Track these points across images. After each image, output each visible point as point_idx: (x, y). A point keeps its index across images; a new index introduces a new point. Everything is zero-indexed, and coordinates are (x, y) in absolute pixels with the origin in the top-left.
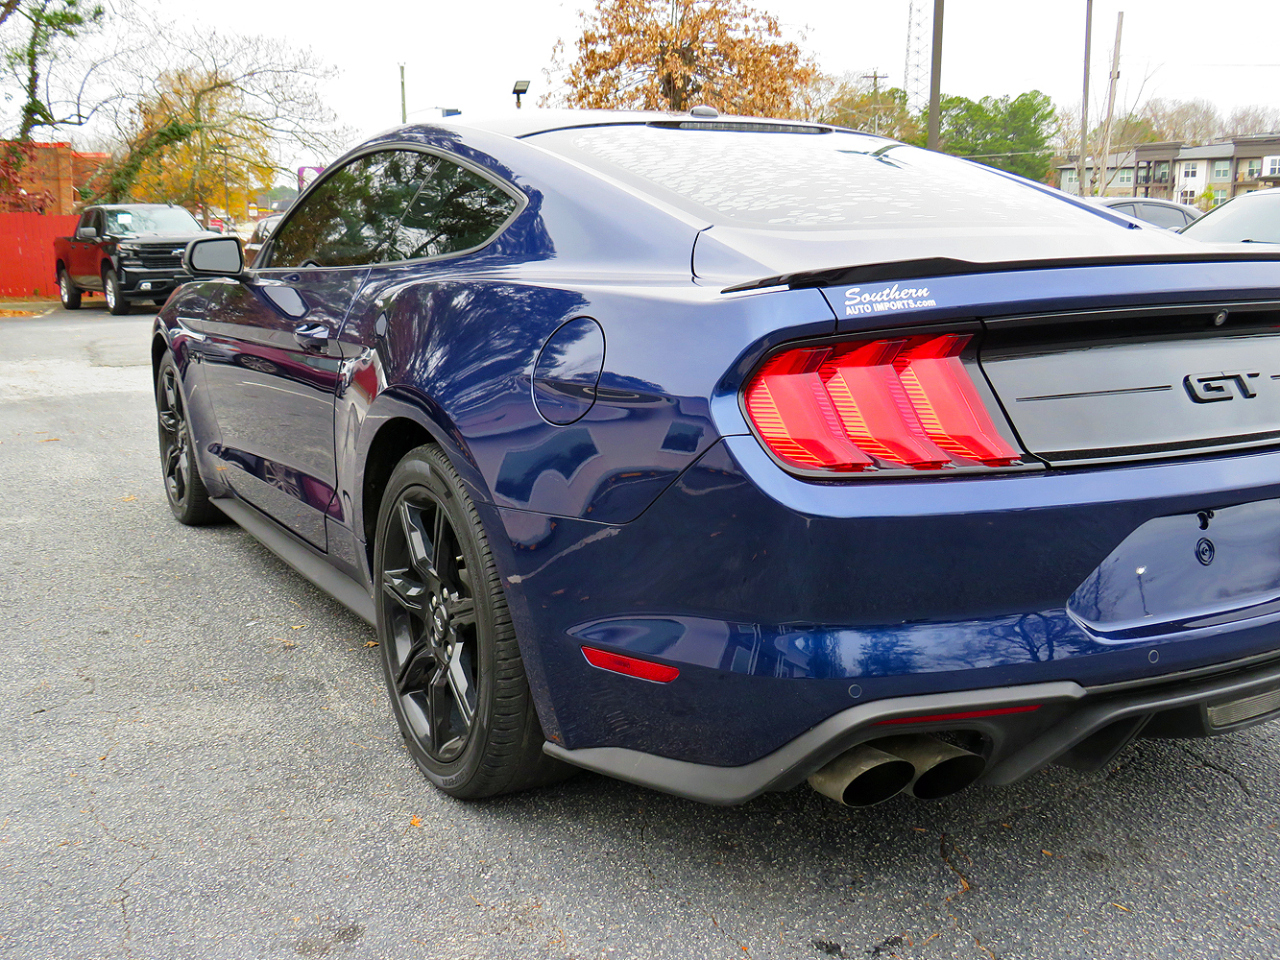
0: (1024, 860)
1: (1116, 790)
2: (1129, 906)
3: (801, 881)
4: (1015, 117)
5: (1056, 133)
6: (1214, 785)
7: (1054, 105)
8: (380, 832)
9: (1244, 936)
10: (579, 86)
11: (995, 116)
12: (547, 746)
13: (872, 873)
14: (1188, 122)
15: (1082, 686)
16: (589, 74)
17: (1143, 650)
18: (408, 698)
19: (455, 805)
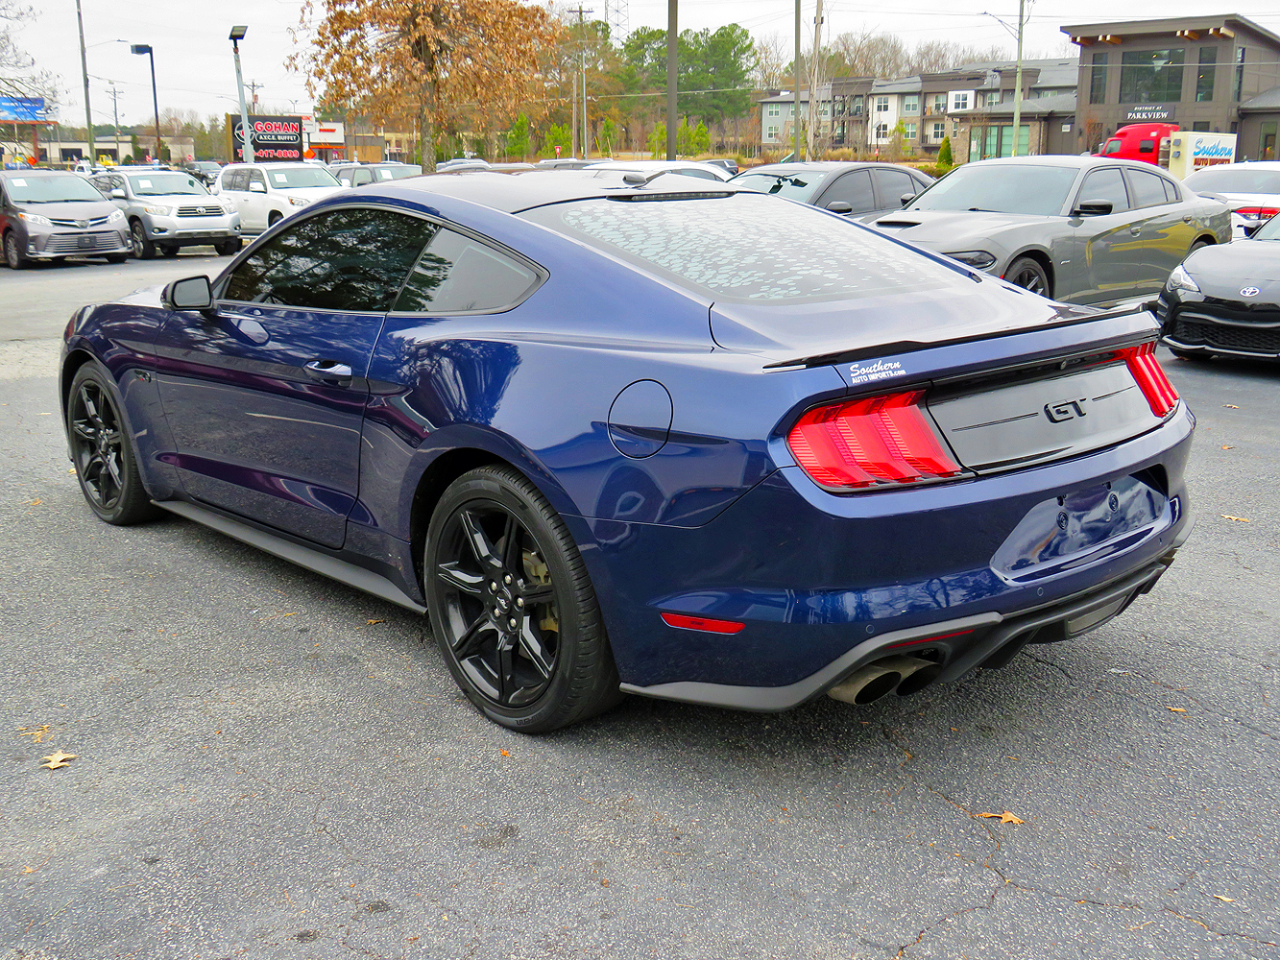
0: (941, 736)
1: (985, 683)
2: (1017, 757)
3: (800, 764)
4: (715, 51)
5: (755, 66)
6: (1047, 675)
7: (752, 38)
8: (483, 763)
9: (1091, 767)
10: (326, 46)
11: (697, 49)
12: (623, 686)
13: (846, 754)
14: (878, 57)
15: (1001, 614)
16: (337, 35)
17: (1034, 588)
18: (466, 663)
19: (526, 738)
